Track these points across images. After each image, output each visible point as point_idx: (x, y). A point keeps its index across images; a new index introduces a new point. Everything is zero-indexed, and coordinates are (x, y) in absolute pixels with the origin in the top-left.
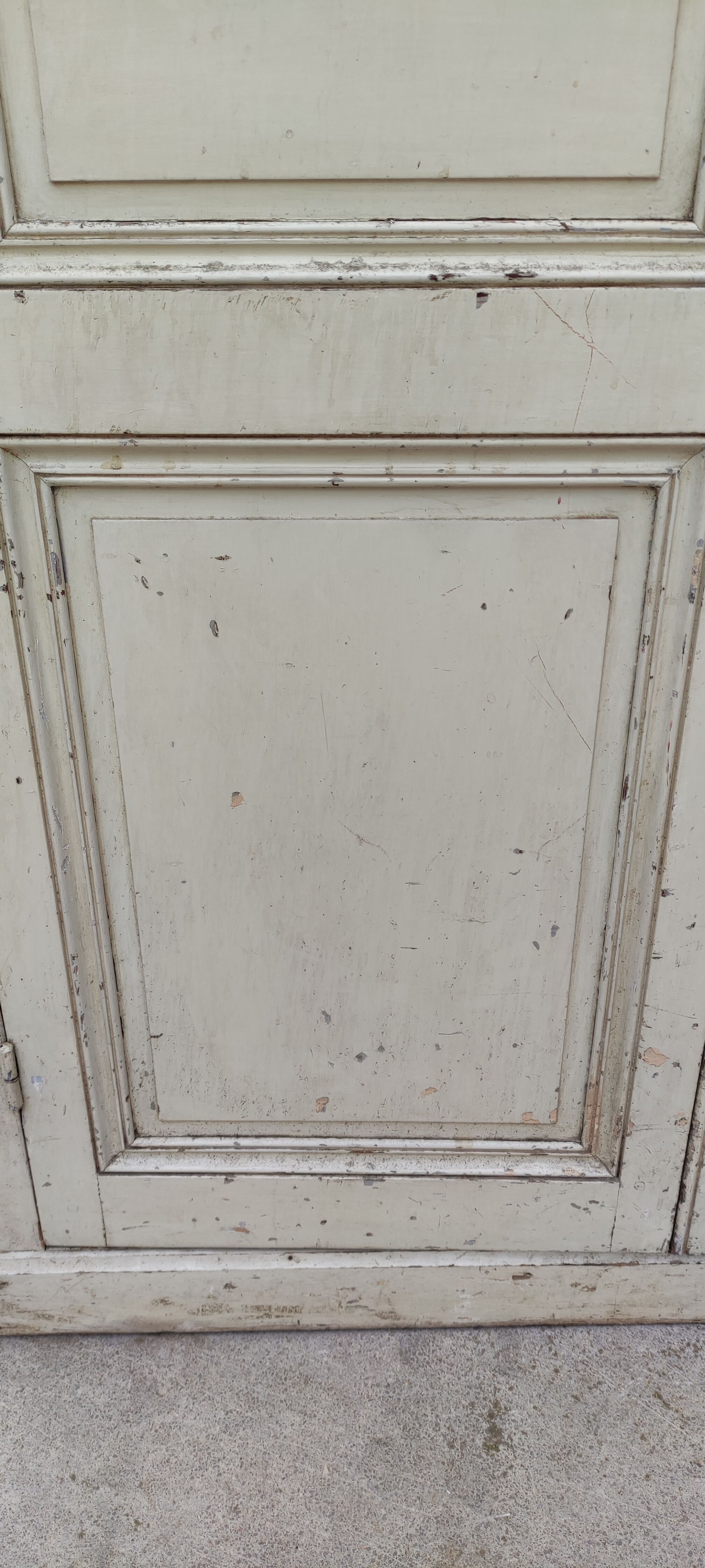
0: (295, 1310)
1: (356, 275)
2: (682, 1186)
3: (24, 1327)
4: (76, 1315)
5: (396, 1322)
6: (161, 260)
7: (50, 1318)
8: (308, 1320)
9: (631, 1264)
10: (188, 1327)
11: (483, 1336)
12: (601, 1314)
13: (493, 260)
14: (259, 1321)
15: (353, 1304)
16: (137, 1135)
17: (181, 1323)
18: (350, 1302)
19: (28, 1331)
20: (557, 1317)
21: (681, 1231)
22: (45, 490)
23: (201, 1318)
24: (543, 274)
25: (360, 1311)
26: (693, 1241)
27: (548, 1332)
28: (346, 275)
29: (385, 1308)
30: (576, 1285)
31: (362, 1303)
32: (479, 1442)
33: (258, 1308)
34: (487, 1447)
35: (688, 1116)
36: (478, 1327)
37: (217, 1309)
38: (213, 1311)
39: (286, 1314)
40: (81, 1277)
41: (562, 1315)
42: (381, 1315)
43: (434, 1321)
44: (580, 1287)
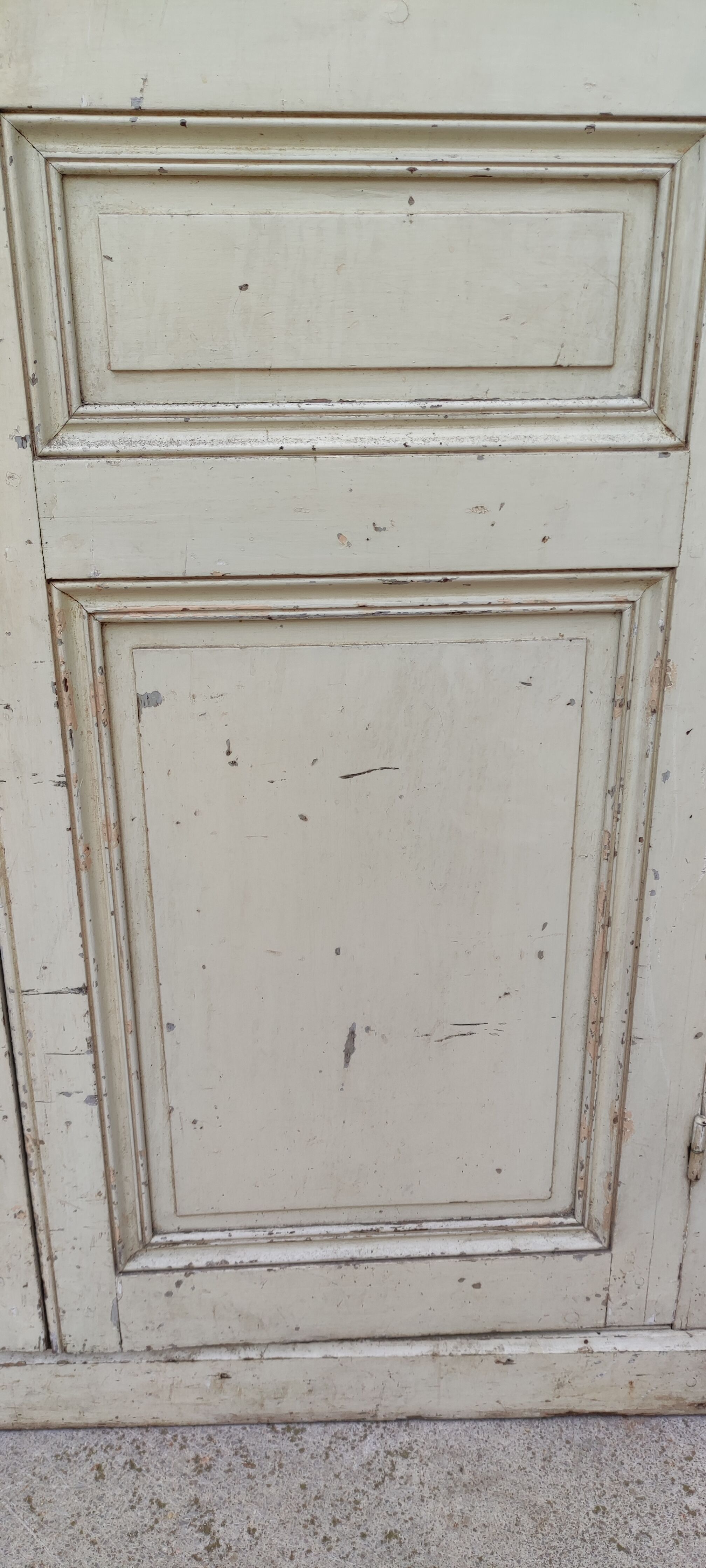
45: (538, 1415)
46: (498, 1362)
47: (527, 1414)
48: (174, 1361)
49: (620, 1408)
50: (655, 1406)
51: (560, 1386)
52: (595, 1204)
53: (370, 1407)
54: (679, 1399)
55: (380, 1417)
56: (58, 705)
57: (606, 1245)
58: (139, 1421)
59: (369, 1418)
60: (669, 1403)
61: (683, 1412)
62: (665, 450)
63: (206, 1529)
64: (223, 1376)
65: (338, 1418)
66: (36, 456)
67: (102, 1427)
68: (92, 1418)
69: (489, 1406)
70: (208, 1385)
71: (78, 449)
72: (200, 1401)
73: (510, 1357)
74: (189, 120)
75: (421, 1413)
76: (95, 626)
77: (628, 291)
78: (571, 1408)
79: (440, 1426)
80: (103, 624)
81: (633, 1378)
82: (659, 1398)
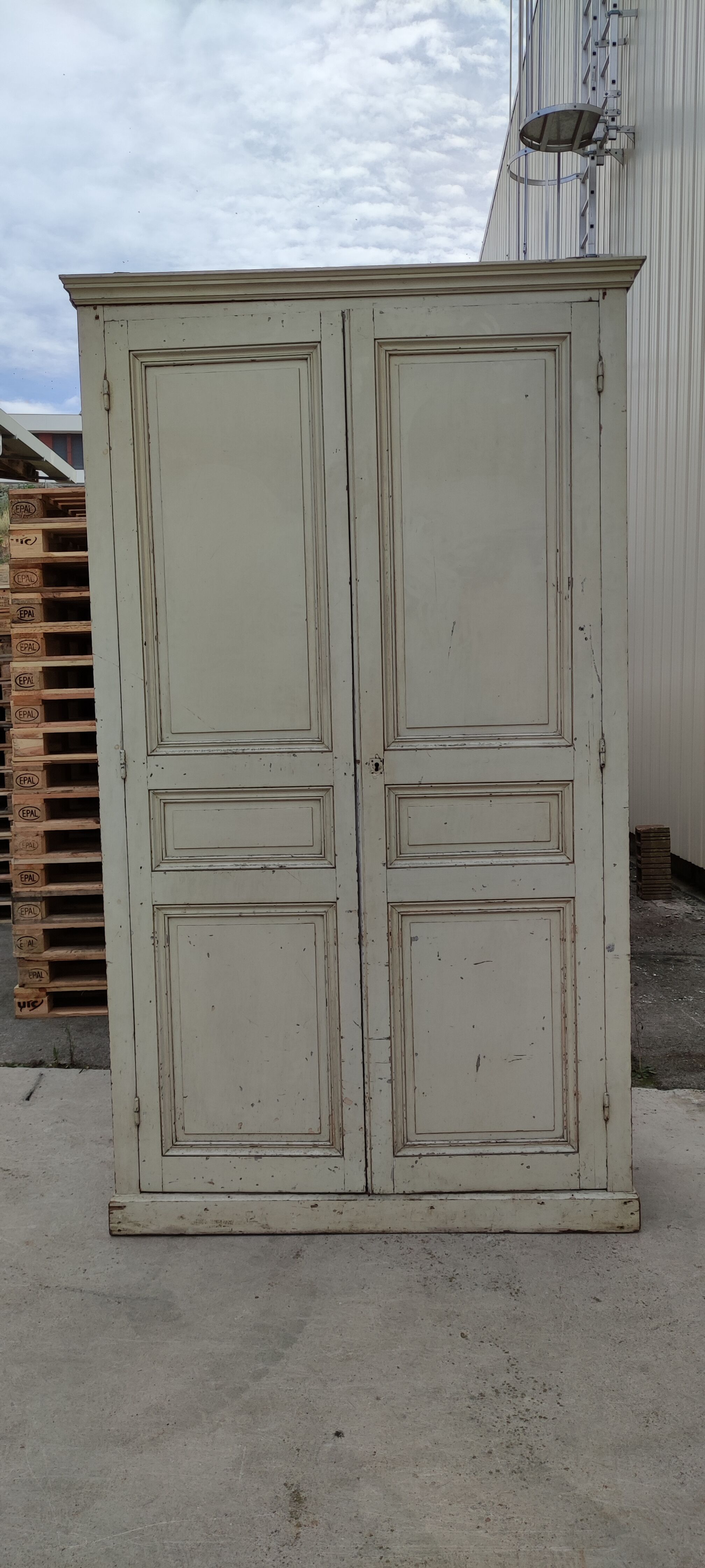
0: (230, 1223)
1: (244, 867)
2: (366, 1160)
3: (130, 1230)
4: (149, 1224)
5: (268, 1230)
6: (198, 864)
7: (139, 1225)
8: (236, 1229)
9: (354, 1200)
10: (190, 1232)
11: (302, 1237)
12: (346, 1227)
13: (276, 863)
14: (217, 1228)
15: (252, 1220)
16: (176, 1141)
17: (187, 1229)
18: (251, 1219)
19: (131, 1233)
20: (330, 1229)
21: (369, 1181)
22: (166, 919)
23: (195, 1227)
24: (287, 866)
25: (255, 1224)
26: (374, 1186)
27: (327, 1236)
28: (242, 867)
29: (264, 1222)
30: (335, 1211)
31: (255, 1219)
32: (292, 1257)
33: (216, 1221)
34: (294, 1258)
35: (363, 1127)
36: (300, 1234)
37: (201, 1222)
38: (200, 1223)
39: (227, 1225)
40: (153, 1203)
41: (333, 1227)
42: (262, 1226)
43: (283, 1230)
44: (337, 1212)
45: (556, 1231)
46: (538, 1203)
47: (551, 1231)
48: (413, 1200)
49: (589, 1229)
50: (603, 1228)
51: (564, 1216)
52: (571, 1133)
53: (488, 1226)
54: (613, 1224)
55: (493, 1231)
56: (388, 940)
57: (577, 1150)
58: (398, 1230)
59: (489, 1232)
60: (609, 1226)
61: (614, 1231)
62: (567, 864)
63: (430, 1254)
64: (432, 1208)
65: (477, 1231)
66: (387, 868)
67: (383, 1233)
68: (380, 1228)
69: (536, 1227)
70: (426, 1212)
71: (399, 866)
72: (422, 1220)
73: (544, 1201)
74: (433, 785)
75: (509, 1229)
76: (400, 916)
77: (553, 821)
78: (569, 1228)
79: (517, 1235)
80: (402, 915)
81: (593, 1213)
82: (605, 1223)
